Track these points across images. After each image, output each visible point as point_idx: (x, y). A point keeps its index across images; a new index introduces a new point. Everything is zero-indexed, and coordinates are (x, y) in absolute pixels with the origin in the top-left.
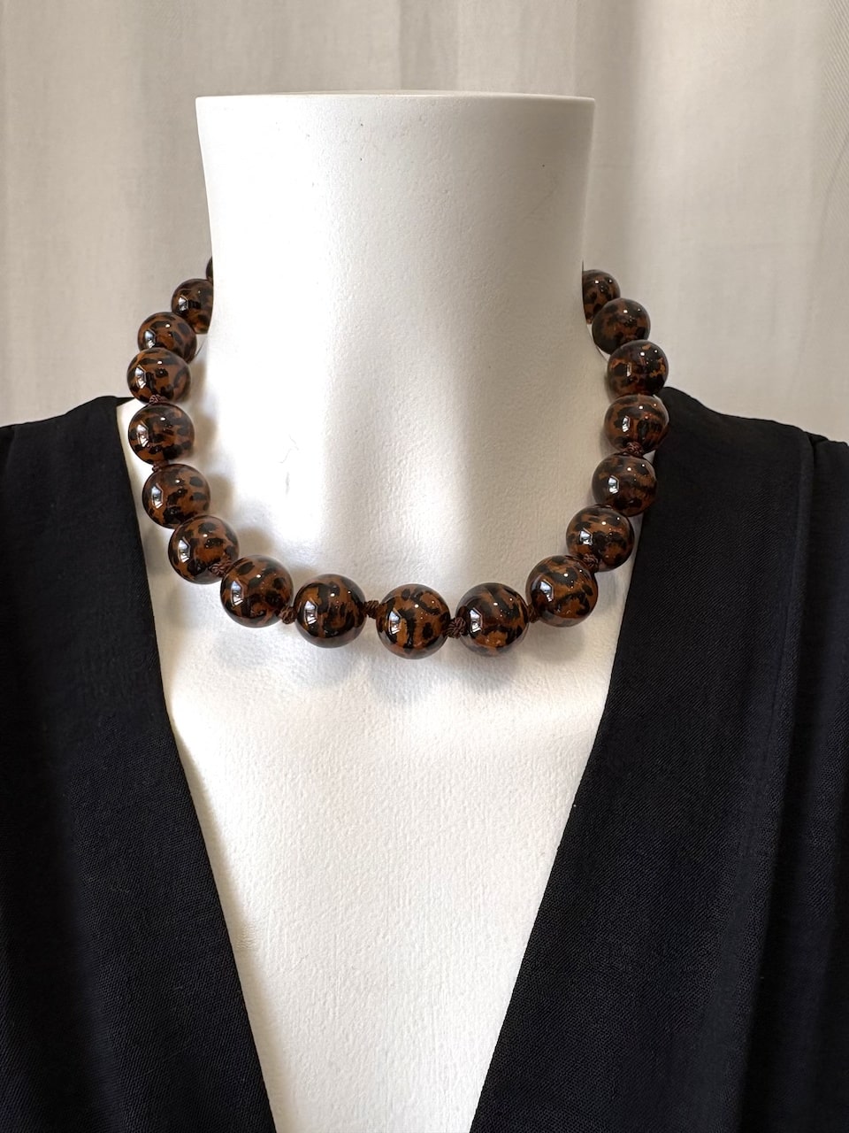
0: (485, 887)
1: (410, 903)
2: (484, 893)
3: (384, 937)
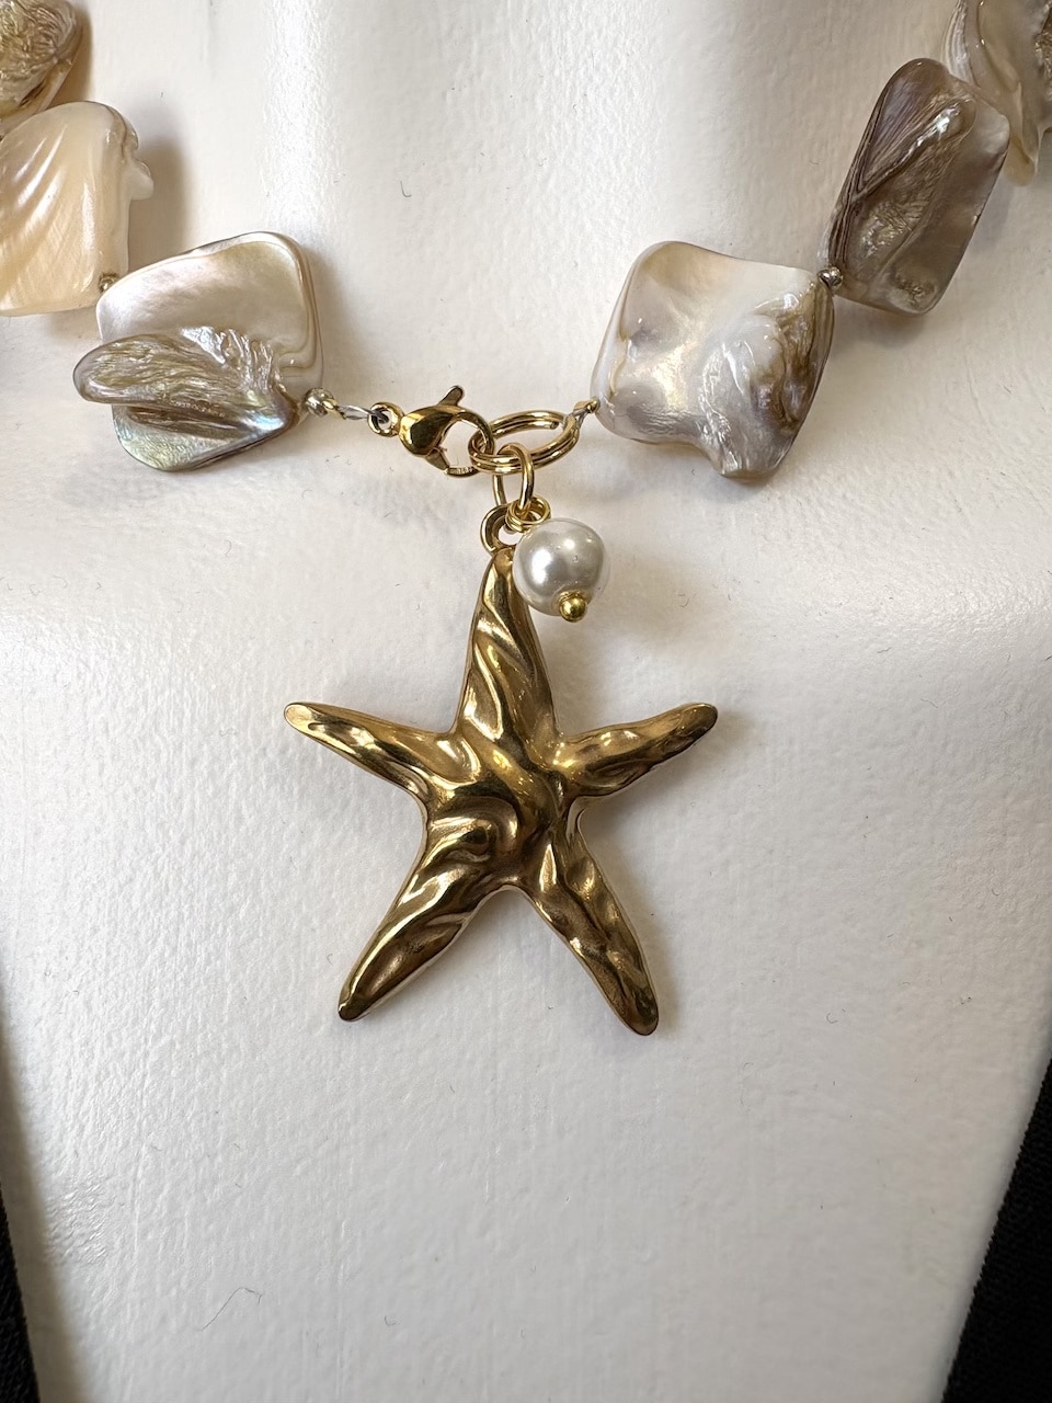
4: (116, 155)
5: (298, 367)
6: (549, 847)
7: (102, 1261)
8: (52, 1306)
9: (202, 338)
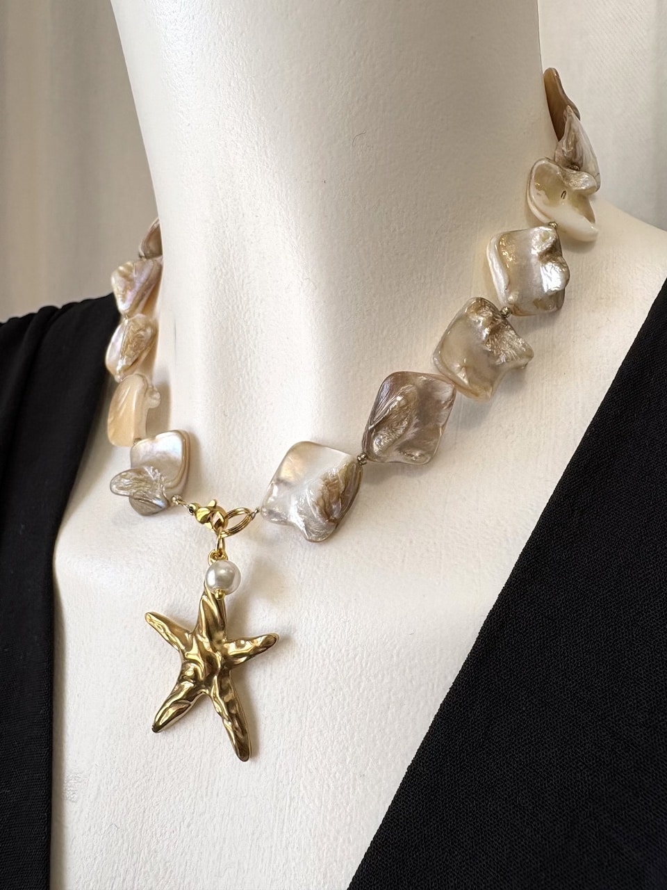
0: (292, 799)
1: (218, 795)
2: (289, 807)
3: (189, 826)
4: (142, 396)
5: (171, 488)
6: (216, 678)
7: (76, 802)
8: (61, 815)
9: (150, 472)
